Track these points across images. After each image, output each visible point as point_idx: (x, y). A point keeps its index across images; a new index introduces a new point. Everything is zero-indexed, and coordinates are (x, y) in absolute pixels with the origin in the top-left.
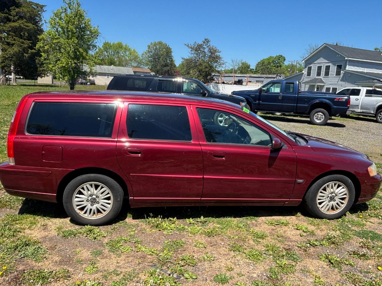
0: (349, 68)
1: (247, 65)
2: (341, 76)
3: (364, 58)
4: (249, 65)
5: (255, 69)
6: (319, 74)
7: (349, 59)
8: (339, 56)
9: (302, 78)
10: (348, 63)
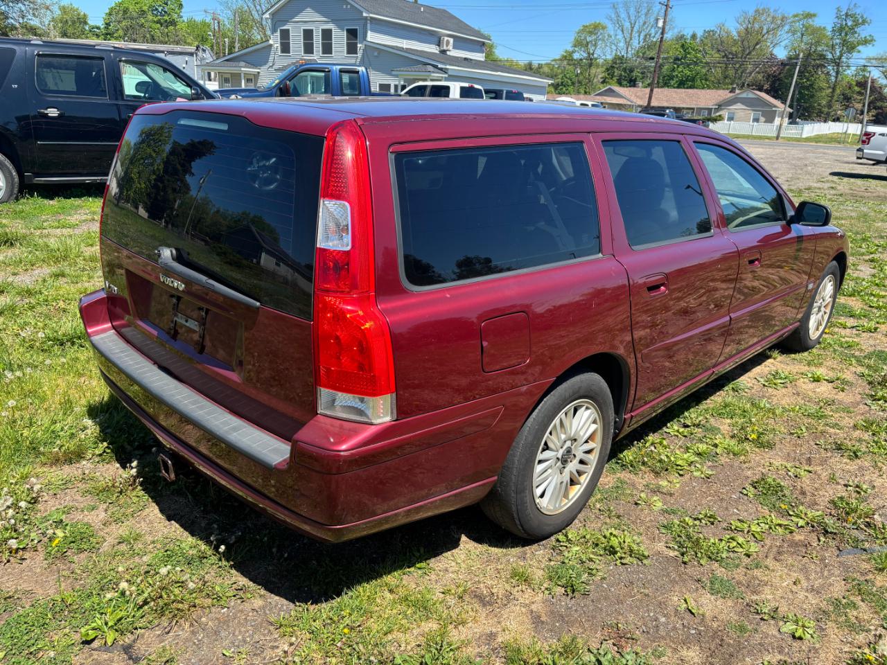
0: (372, 37)
1: (79, 14)
2: (359, 55)
3: (397, 17)
4: (85, 15)
5: (102, 27)
6: (309, 49)
7: (371, 15)
8: (349, 7)
9: (271, 59)
10: (369, 25)
